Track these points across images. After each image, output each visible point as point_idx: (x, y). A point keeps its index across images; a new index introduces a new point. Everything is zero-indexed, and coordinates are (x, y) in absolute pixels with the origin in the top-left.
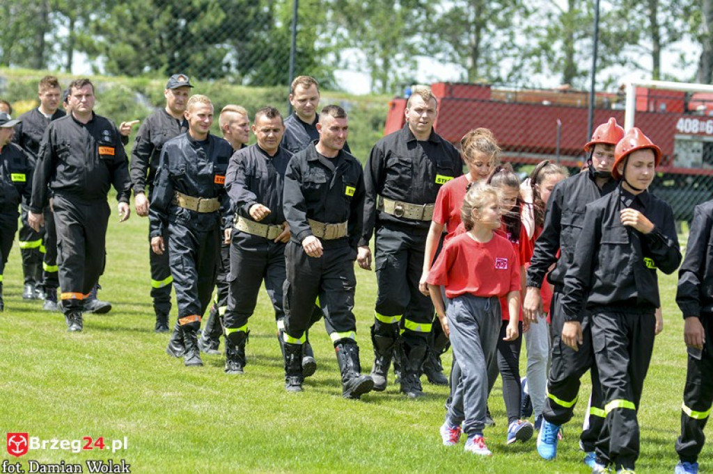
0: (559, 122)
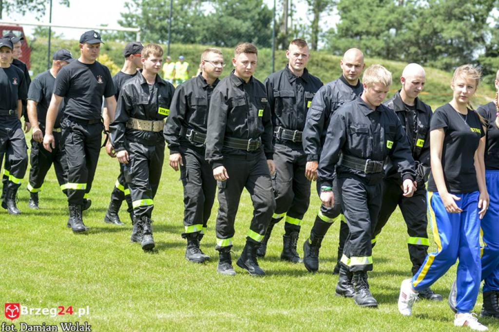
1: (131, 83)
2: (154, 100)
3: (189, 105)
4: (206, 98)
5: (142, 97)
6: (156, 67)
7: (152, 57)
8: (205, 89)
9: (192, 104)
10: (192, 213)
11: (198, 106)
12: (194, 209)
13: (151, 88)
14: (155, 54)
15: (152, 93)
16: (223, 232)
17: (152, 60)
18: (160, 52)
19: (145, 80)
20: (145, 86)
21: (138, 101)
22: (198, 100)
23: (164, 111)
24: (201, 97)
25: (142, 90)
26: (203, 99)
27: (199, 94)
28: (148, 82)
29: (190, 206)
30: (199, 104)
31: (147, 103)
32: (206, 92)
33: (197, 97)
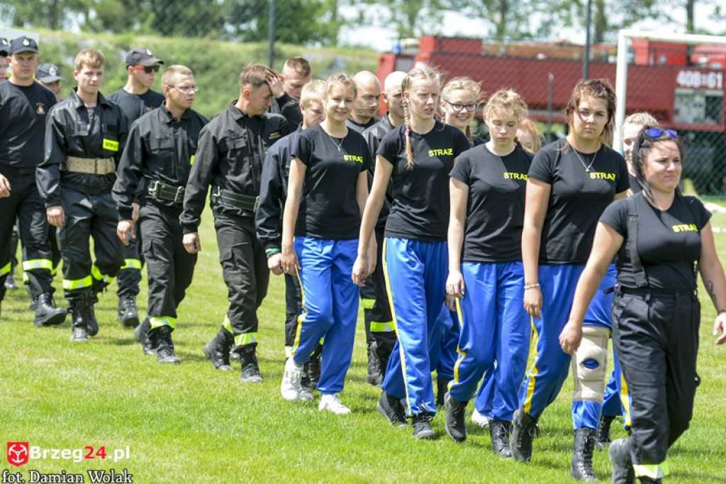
0: (551, 77)
1: (62, 108)
2: (96, 130)
3: (147, 149)
4: (172, 138)
5: (79, 126)
6: (91, 83)
7: (86, 69)
8: (169, 124)
9: (152, 148)
10: (159, 300)
11: (161, 150)
12: (161, 295)
13: (90, 112)
14: (90, 65)
15: (93, 119)
16: (241, 324)
17: (87, 73)
18: (97, 60)
19: (82, 101)
20: (82, 110)
21: (74, 132)
22: (160, 140)
23: (112, 145)
24: (163, 137)
25: (78, 116)
26: (167, 138)
27: (161, 132)
28: (86, 105)
29: (156, 291)
30: (162, 147)
31: (87, 134)
32: (172, 129)
33: (158, 137)
